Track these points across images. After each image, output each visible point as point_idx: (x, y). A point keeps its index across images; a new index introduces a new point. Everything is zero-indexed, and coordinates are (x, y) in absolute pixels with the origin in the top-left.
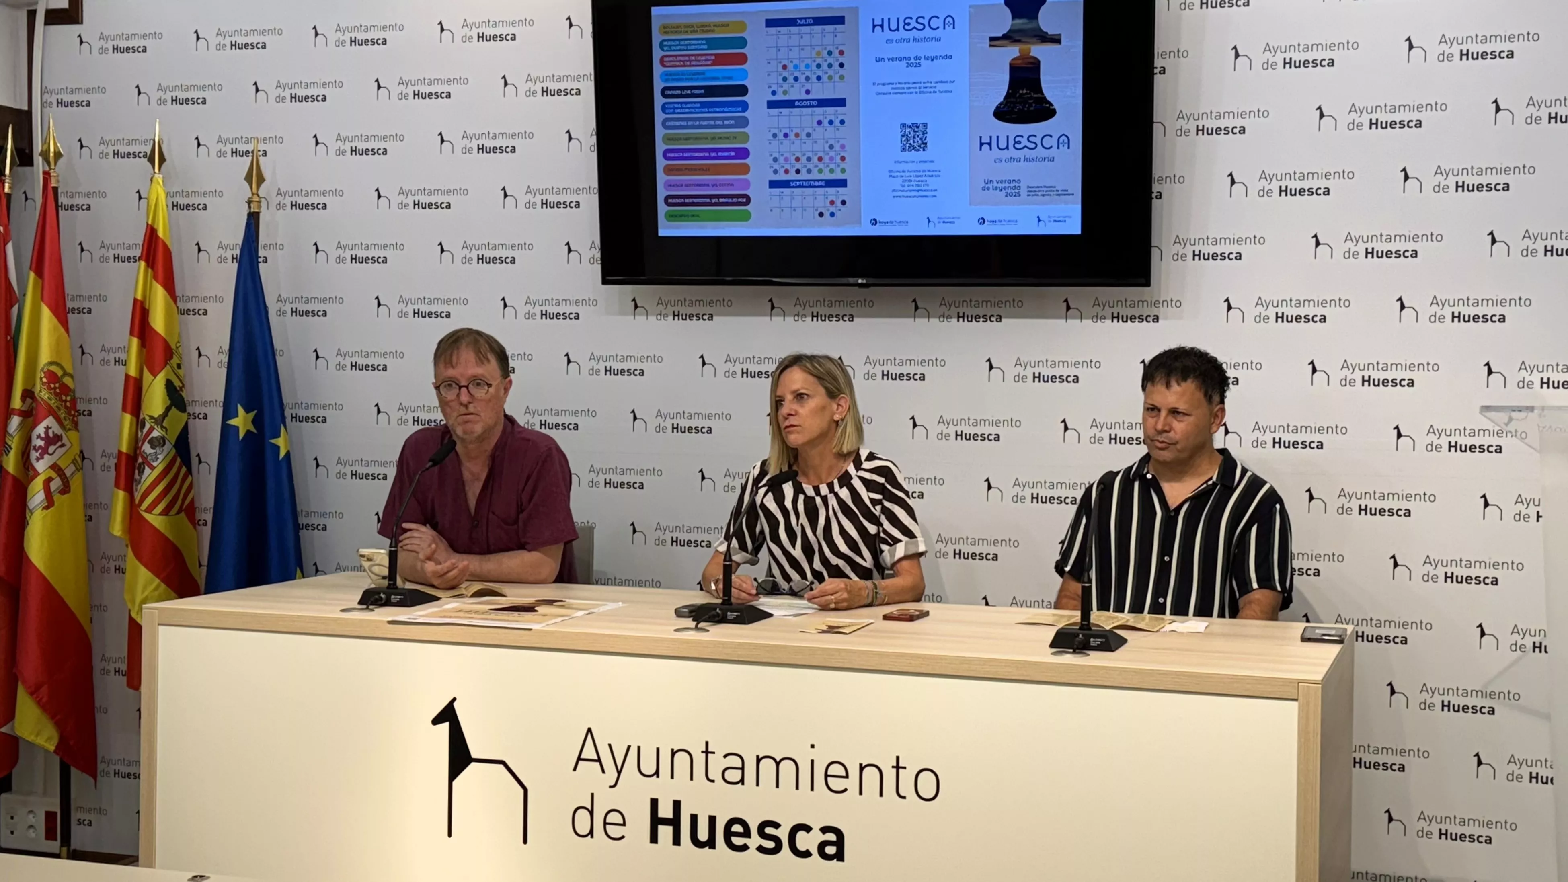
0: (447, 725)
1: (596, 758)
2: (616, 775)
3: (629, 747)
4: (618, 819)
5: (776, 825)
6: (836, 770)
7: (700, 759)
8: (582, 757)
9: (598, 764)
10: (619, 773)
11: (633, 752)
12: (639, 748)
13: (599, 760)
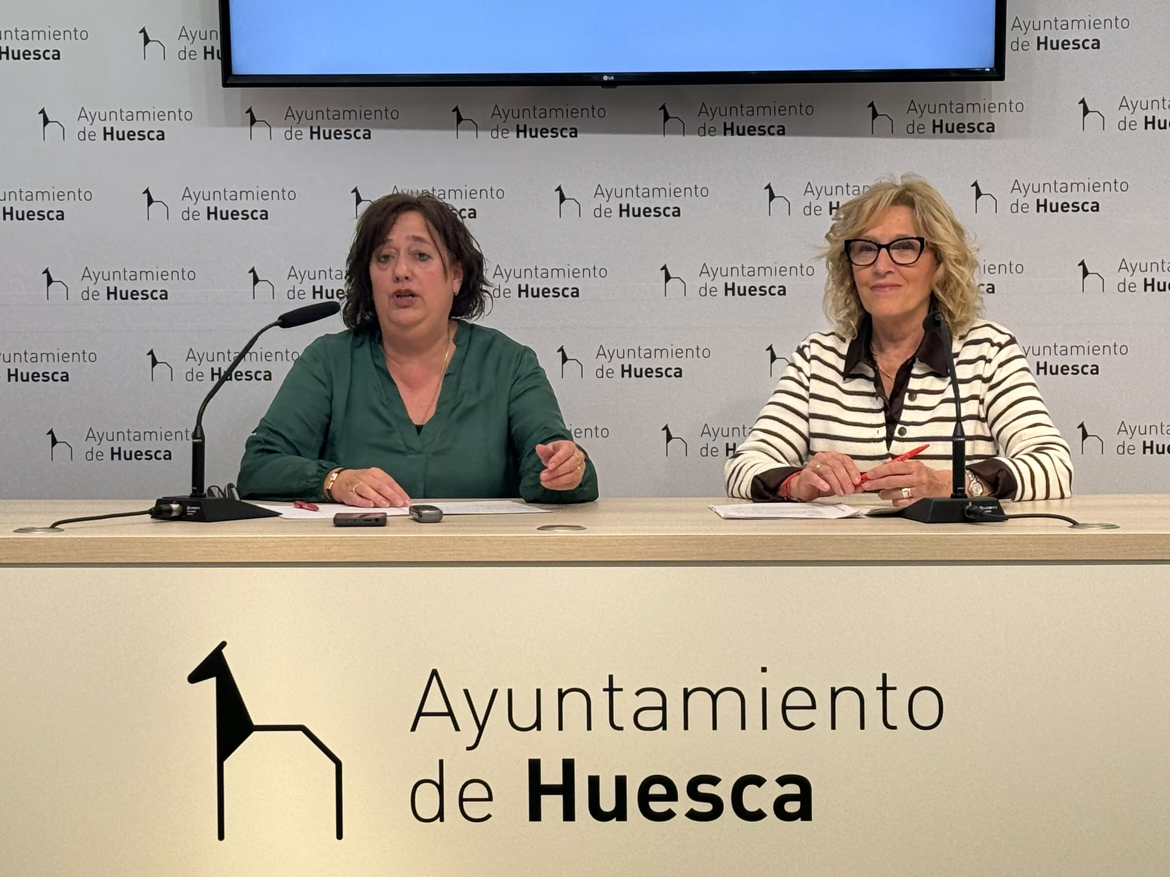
0: (212, 682)
1: (446, 711)
2: (477, 731)
3: (495, 692)
4: (481, 792)
5: (714, 781)
6: (798, 699)
7: (600, 701)
8: (424, 710)
9: (449, 718)
10: (481, 728)
11: (502, 699)
12: (510, 692)
13: (450, 713)
